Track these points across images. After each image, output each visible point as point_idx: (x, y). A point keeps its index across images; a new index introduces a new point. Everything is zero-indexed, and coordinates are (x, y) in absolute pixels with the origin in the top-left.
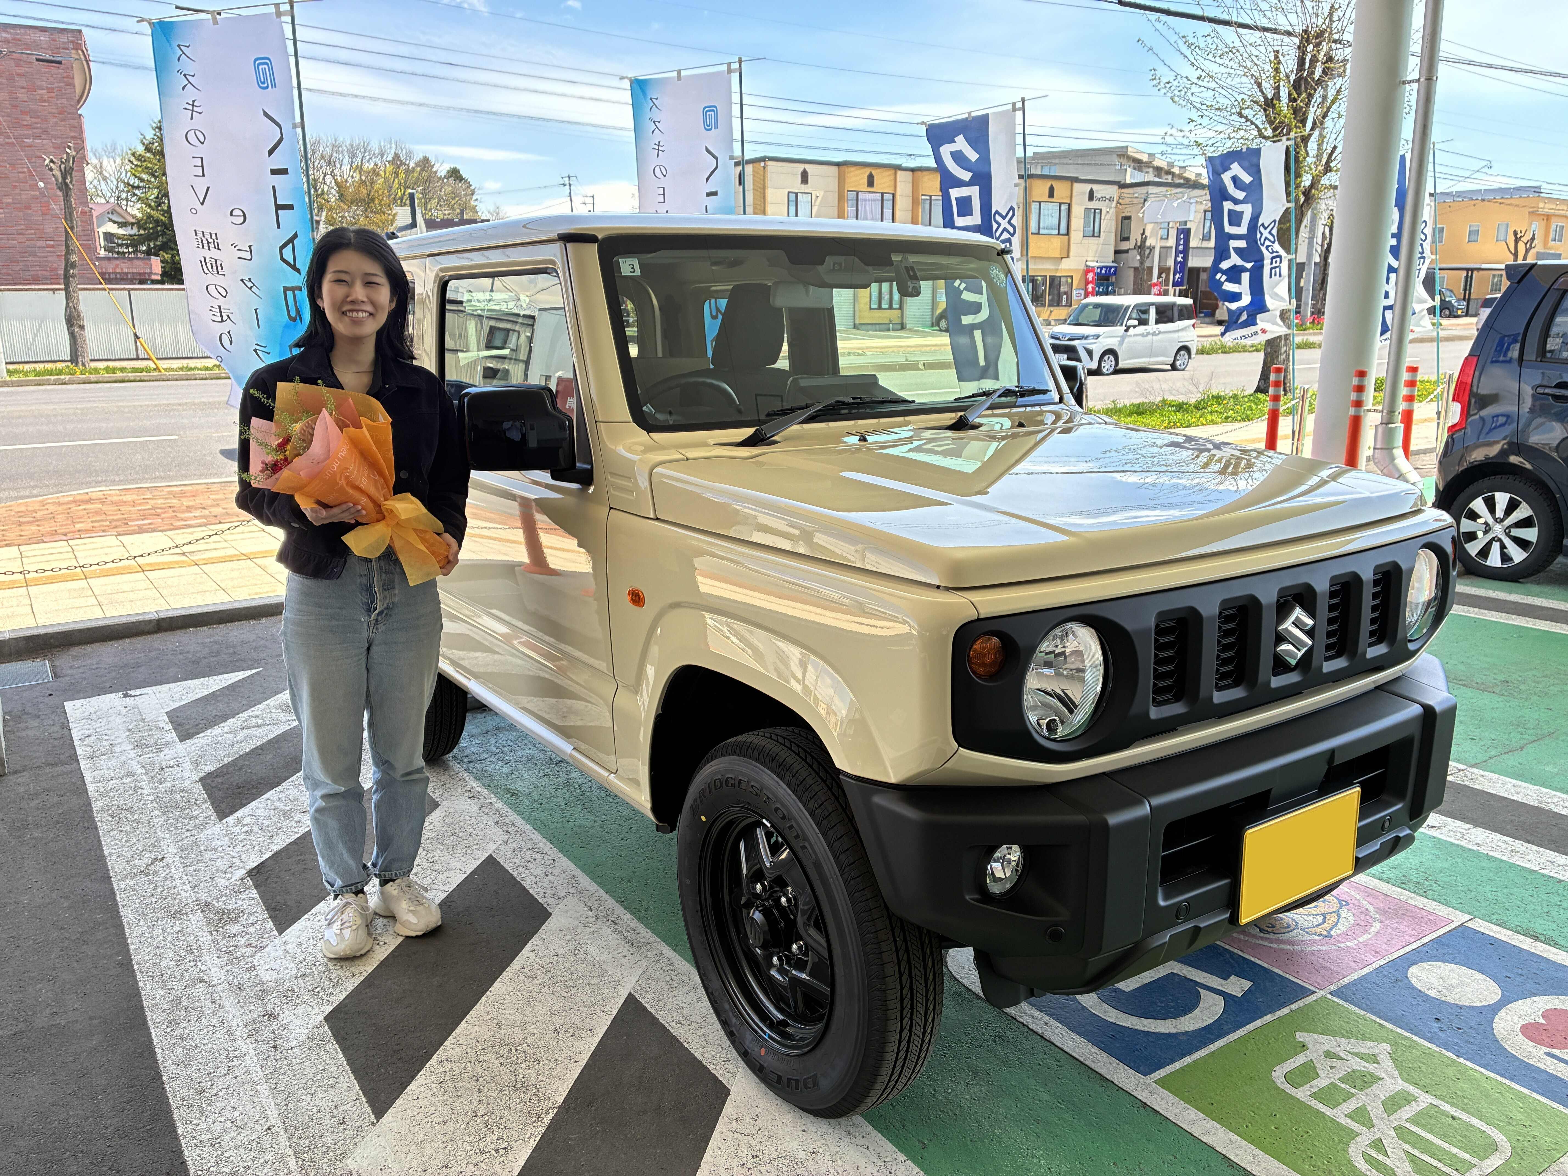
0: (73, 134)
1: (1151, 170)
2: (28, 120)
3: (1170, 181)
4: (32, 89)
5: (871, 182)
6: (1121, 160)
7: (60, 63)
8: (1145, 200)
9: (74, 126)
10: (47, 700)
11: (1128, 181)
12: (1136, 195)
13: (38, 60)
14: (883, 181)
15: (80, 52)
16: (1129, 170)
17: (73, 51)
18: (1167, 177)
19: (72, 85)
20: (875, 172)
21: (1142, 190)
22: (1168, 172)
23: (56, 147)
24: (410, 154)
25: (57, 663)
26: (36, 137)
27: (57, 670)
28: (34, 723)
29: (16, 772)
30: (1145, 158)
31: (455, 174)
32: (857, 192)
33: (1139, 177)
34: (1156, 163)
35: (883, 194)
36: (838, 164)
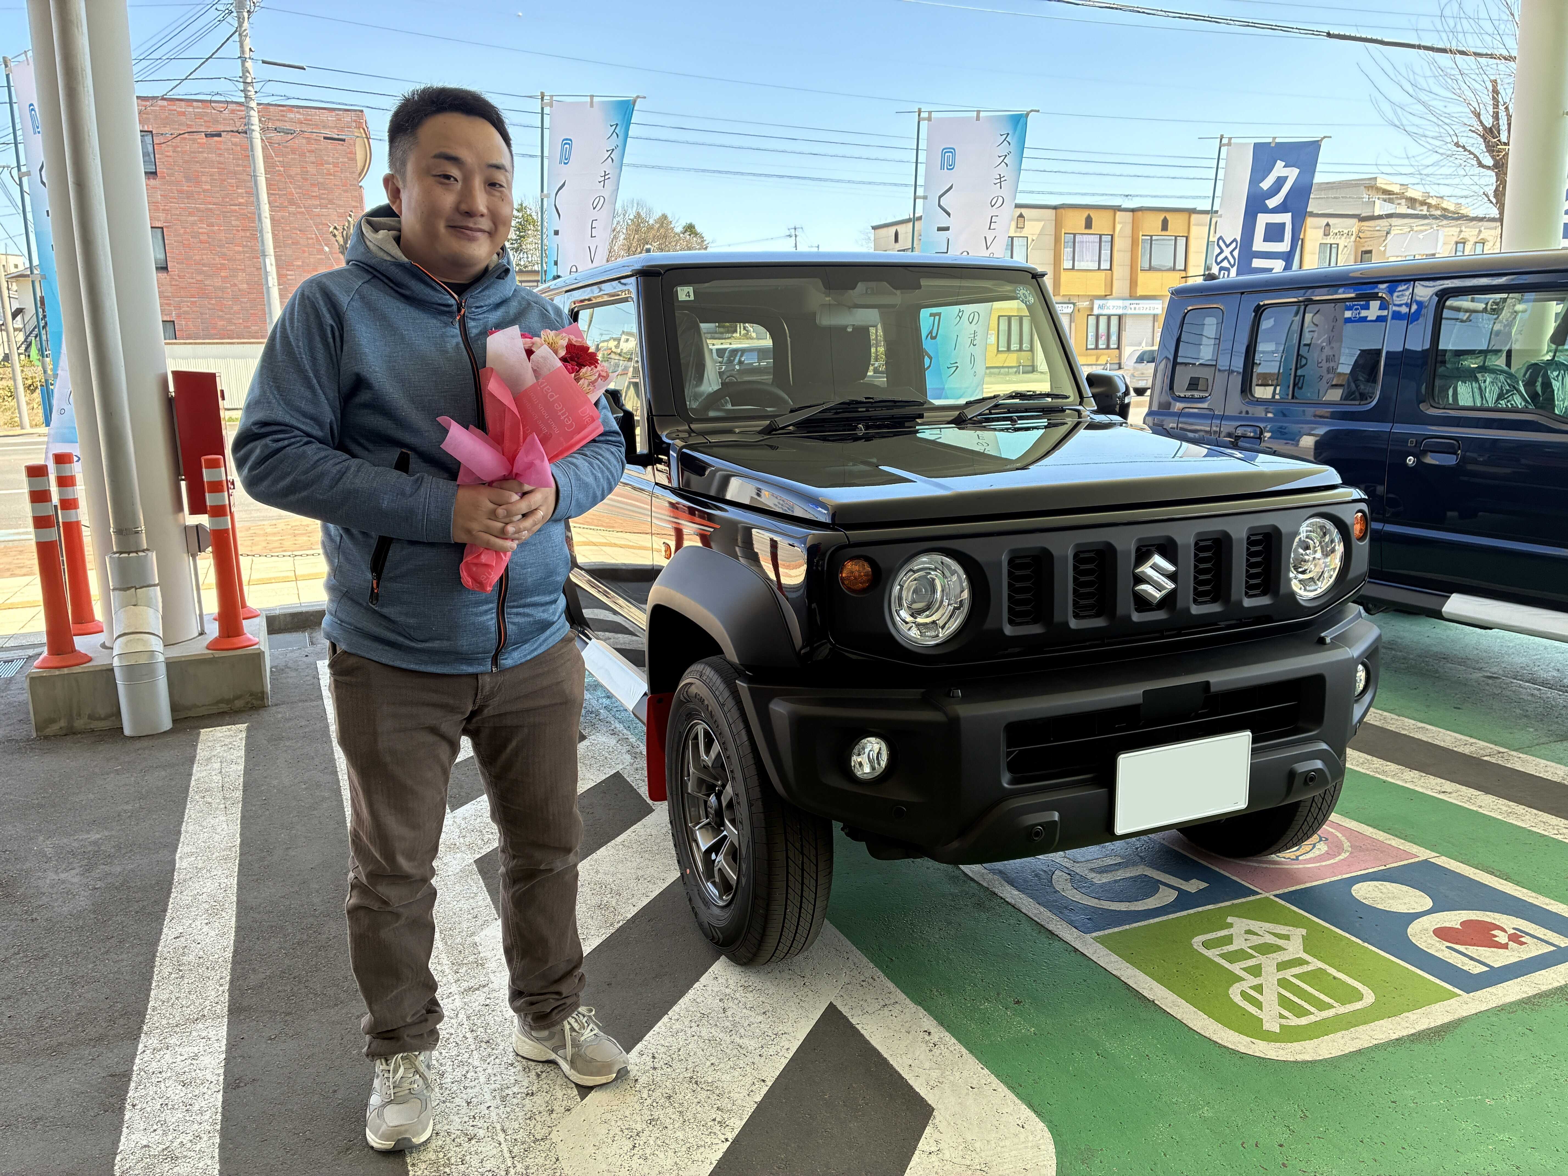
0: (354, 204)
1: (1403, 201)
2: (316, 191)
3: (1425, 212)
4: (320, 164)
5: (1089, 224)
6: (1369, 193)
7: (344, 140)
8: (1388, 233)
9: (355, 197)
10: (305, 659)
11: (1376, 214)
12: (1378, 228)
13: (325, 138)
14: (1101, 223)
15: (362, 131)
16: (1377, 202)
17: (356, 130)
18: (1421, 208)
19: (354, 160)
20: (1093, 214)
21: (1384, 223)
22: (1423, 203)
23: (340, 216)
24: (650, 212)
25: (314, 635)
26: (322, 206)
27: (314, 640)
28: (294, 674)
29: (276, 705)
30: (1396, 189)
31: (690, 229)
32: (1075, 235)
33: (1389, 208)
34: (1410, 193)
35: (1101, 236)
36: (1055, 208)
